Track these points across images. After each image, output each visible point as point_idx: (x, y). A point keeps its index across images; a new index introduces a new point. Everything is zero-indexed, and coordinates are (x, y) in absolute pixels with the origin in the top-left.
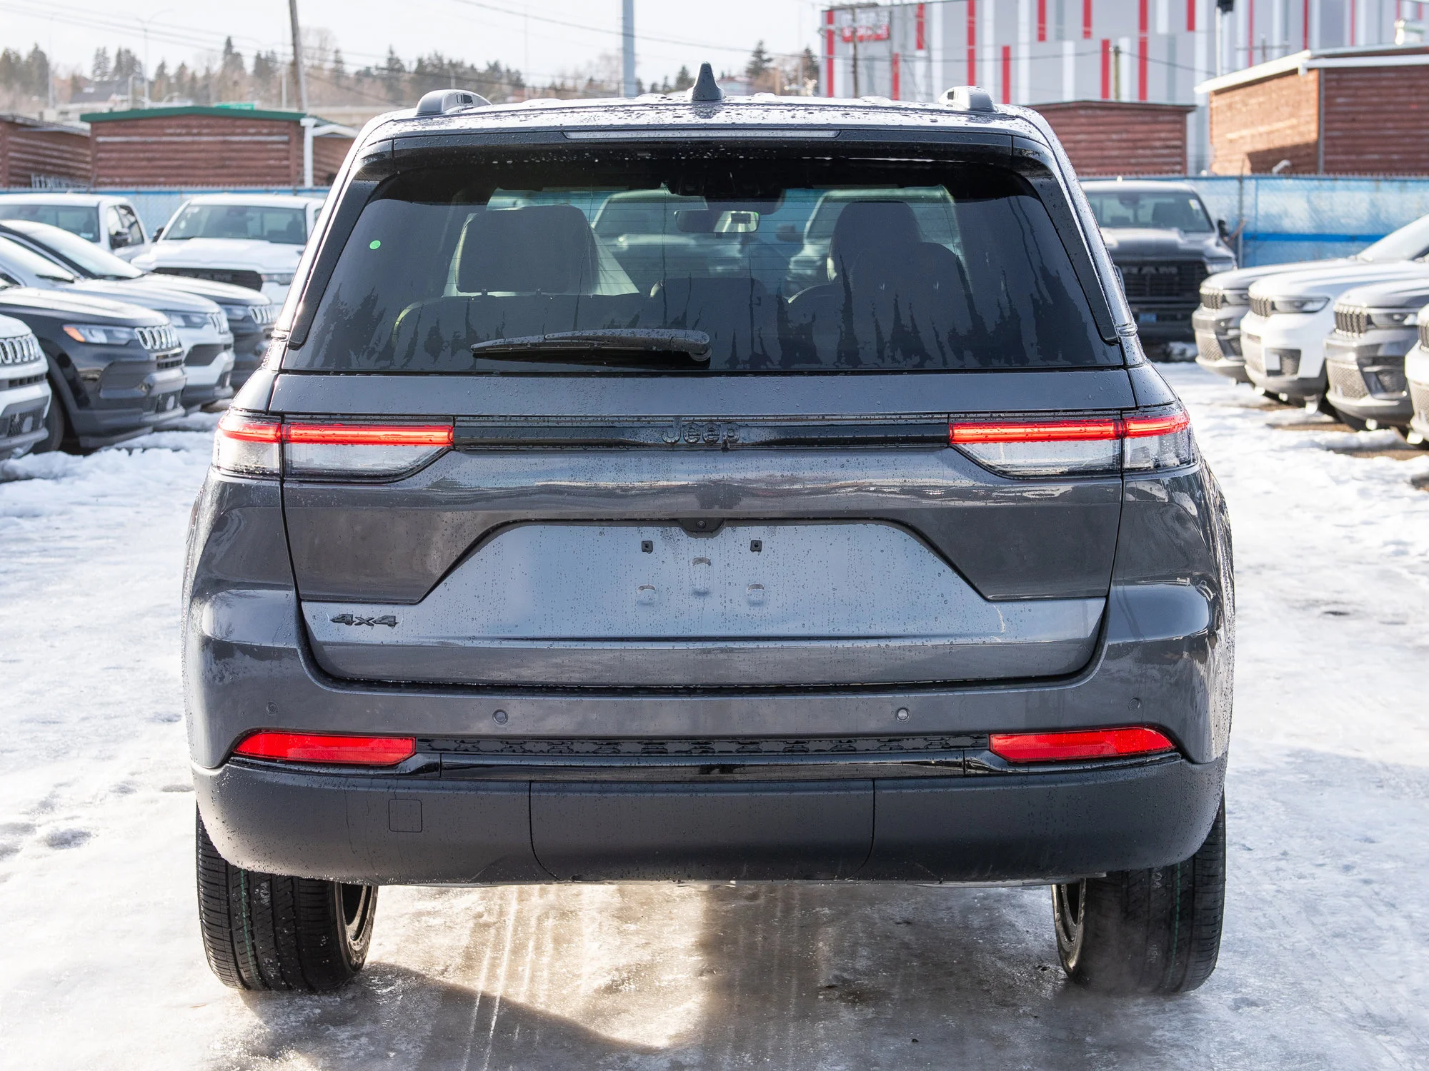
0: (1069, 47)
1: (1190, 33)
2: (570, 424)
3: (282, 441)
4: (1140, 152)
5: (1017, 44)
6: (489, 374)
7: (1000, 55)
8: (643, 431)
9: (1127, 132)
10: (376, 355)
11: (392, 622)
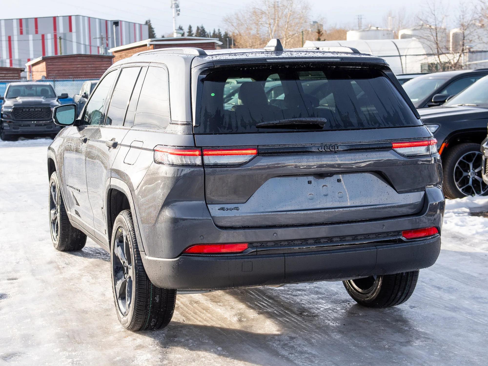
0: (31, 37)
1: (71, 33)
2: (292, 147)
3: (202, 155)
4: (98, 71)
5: (13, 35)
6: (264, 133)
7: (7, 39)
8: (313, 148)
9: (93, 64)
10: (226, 128)
11: (237, 209)
